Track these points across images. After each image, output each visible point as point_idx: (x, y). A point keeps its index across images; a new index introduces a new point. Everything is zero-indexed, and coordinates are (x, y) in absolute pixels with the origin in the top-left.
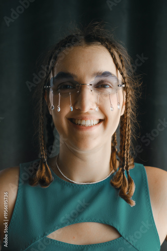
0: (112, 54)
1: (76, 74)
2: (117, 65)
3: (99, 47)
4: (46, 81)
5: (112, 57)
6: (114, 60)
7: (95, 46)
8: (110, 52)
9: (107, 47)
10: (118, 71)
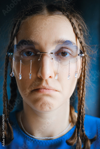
0: (72, 24)
1: (38, 41)
2: (76, 35)
3: (60, 16)
4: (9, 47)
5: (73, 26)
6: (74, 29)
7: (57, 16)
8: (70, 21)
9: (68, 17)
10: (78, 40)
